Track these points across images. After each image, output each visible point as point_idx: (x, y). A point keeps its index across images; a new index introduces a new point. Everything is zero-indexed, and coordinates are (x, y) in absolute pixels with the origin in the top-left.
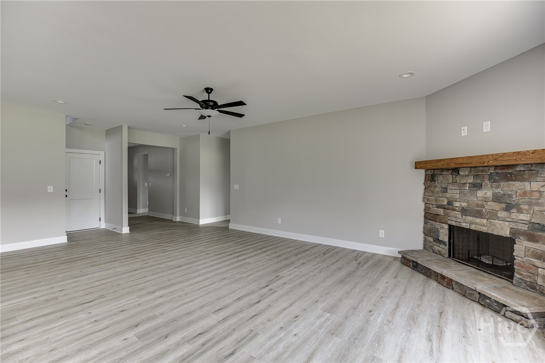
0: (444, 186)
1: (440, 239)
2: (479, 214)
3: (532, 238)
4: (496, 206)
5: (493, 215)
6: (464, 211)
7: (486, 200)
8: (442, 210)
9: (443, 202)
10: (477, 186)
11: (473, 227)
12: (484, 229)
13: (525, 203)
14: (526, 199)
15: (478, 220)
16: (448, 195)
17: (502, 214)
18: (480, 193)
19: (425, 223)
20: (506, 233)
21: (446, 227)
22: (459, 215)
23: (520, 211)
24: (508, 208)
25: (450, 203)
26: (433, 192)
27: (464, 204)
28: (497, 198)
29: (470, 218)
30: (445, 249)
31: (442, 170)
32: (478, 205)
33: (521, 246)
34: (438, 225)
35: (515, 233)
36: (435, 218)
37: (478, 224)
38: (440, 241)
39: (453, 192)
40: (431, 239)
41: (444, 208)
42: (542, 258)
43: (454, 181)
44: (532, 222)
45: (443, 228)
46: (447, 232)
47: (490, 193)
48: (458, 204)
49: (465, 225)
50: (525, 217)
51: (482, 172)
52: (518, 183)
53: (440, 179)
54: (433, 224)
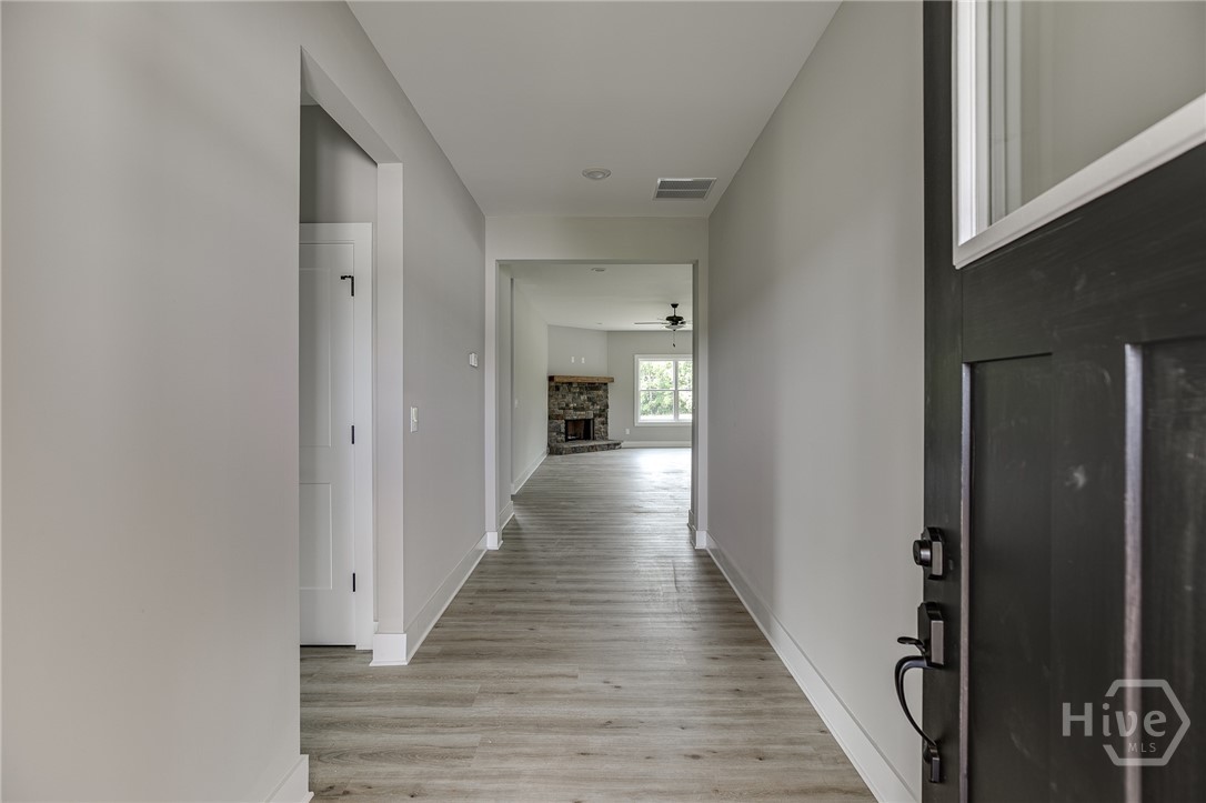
0: (564, 394)
1: (561, 431)
2: (583, 409)
3: (600, 416)
4: (590, 404)
5: (588, 408)
6: (575, 409)
7: (585, 401)
8: (562, 411)
9: (563, 405)
10: (582, 393)
11: (580, 417)
12: (584, 417)
13: (598, 401)
14: (599, 399)
15: (581, 413)
16: (566, 400)
17: (591, 408)
18: (582, 398)
19: (550, 423)
20: (592, 416)
21: (564, 421)
22: (572, 412)
23: (597, 405)
24: (593, 404)
25: (567, 405)
26: (556, 399)
27: (575, 405)
28: (589, 399)
30: (563, 437)
32: (581, 405)
33: (598, 420)
34: (559, 422)
35: (595, 415)
36: (558, 417)
37: (581, 415)
38: (560, 433)
39: (569, 398)
40: (555, 434)
41: (563, 409)
42: (603, 424)
43: (570, 391)
44: (600, 409)
45: (563, 423)
46: (564, 425)
47: (586, 397)
48: (571, 405)
49: (576, 418)
50: (599, 407)
51: (583, 385)
52: (595, 392)
53: (561, 389)
54: (555, 423)
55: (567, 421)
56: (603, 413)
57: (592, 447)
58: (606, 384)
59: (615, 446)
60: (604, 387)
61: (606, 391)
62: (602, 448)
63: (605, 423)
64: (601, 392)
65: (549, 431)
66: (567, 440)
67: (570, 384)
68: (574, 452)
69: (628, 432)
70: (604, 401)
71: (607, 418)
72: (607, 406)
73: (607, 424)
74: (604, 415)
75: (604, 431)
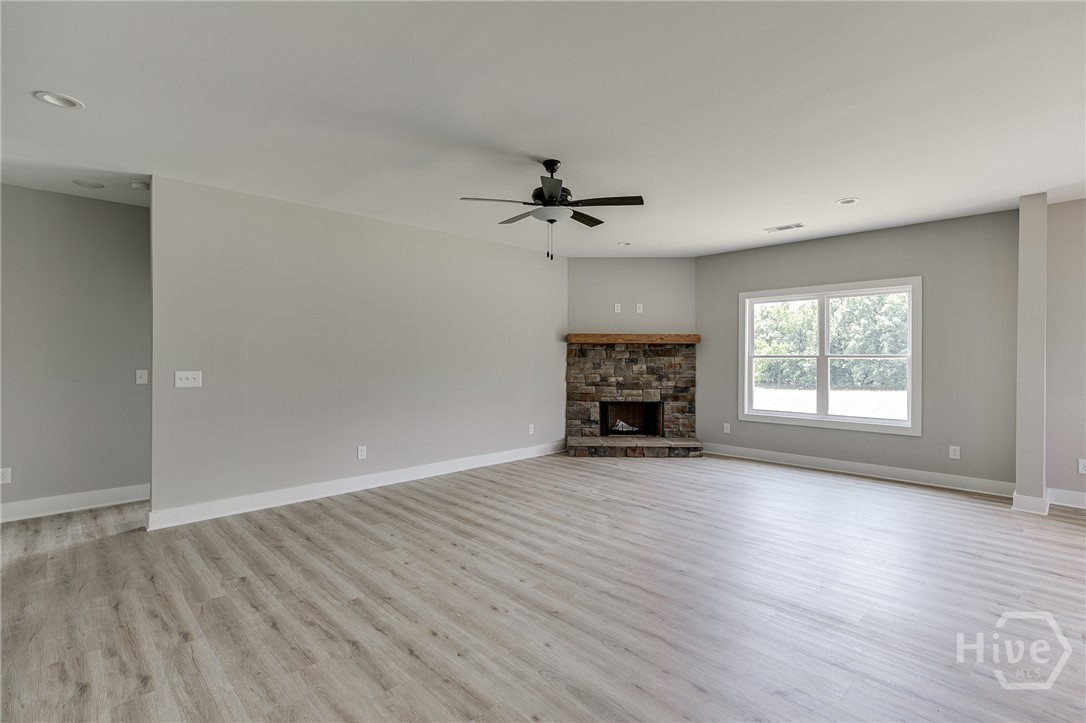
0: (597, 361)
1: (592, 419)
2: (636, 386)
3: (676, 398)
4: (652, 378)
5: (648, 385)
6: (620, 386)
7: (641, 373)
8: (594, 388)
9: (596, 378)
10: (635, 361)
11: (630, 399)
12: (640, 399)
13: (672, 373)
14: (672, 370)
15: (634, 392)
16: (601, 371)
17: (655, 384)
18: (636, 368)
19: (568, 405)
20: (657, 398)
21: (598, 404)
22: (613, 389)
23: (669, 380)
24: (660, 378)
25: (604, 379)
26: (582, 370)
27: (621, 379)
28: (651, 371)
29: (627, 392)
30: (596, 428)
31: (595, 345)
32: (634, 379)
33: (669, 406)
34: (587, 405)
35: (664, 398)
36: (585, 397)
37: (635, 395)
38: (590, 421)
39: (608, 368)
40: (579, 422)
41: (596, 385)
42: (682, 411)
43: (609, 357)
44: (676, 387)
45: (595, 406)
46: (598, 410)
47: (644, 367)
48: (613, 379)
49: (621, 399)
50: (671, 384)
51: (638, 348)
52: (666, 358)
53: (591, 354)
54: (580, 405)
55: (603, 405)
56: (685, 392)
57: (634, 449)
58: (692, 346)
59: (687, 452)
60: (685, 351)
61: (693, 357)
63: (689, 411)
64: (678, 360)
65: (568, 418)
66: (604, 433)
67: (610, 346)
68: (592, 454)
69: (727, 428)
70: (687, 374)
71: (692, 402)
72: (693, 383)
73: (692, 410)
74: (685, 397)
75: (684, 424)
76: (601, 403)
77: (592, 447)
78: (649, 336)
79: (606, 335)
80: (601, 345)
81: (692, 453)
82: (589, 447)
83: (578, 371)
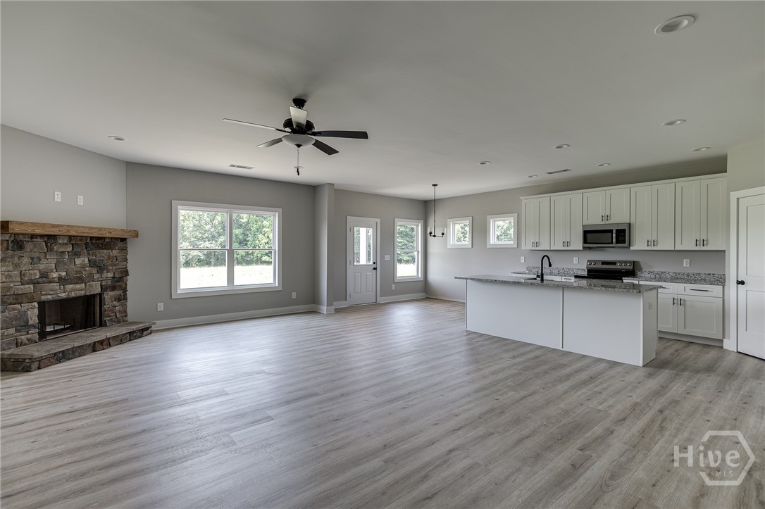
0: (36, 255)
1: (30, 323)
2: (80, 280)
3: (113, 288)
4: (94, 271)
5: (90, 278)
6: (61, 280)
7: (83, 267)
8: (32, 286)
9: (36, 275)
10: (78, 255)
11: (73, 294)
12: (83, 293)
13: (110, 265)
14: (110, 262)
15: (78, 286)
16: (41, 267)
17: (96, 276)
18: (78, 261)
19: (3, 311)
20: (98, 290)
21: (36, 305)
22: (56, 286)
23: (108, 271)
24: (101, 270)
25: (44, 275)
26: (16, 266)
27: (64, 274)
28: (92, 264)
29: (69, 287)
30: (34, 333)
31: (33, 236)
32: (77, 272)
33: (108, 296)
34: (25, 306)
35: (104, 289)
36: (19, 298)
37: (76, 290)
38: (26, 326)
39: (48, 263)
40: (12, 331)
41: (34, 282)
42: (119, 300)
43: (50, 250)
44: (114, 277)
45: (33, 308)
46: (36, 311)
47: (86, 260)
48: (55, 275)
49: (63, 295)
50: (110, 275)
51: (81, 240)
52: (105, 251)
53: (29, 246)
54: (14, 309)
55: (42, 305)
56: (119, 282)
57: (101, 342)
58: (123, 240)
59: (142, 332)
60: (120, 244)
61: (124, 250)
62: (120, 340)
63: (122, 298)
64: (115, 252)
66: (43, 335)
67: (51, 239)
68: (59, 361)
69: (161, 307)
70: (121, 265)
71: (125, 291)
72: (126, 273)
73: (125, 299)
74: (120, 286)
75: (120, 311)
76: (39, 303)
77: (60, 352)
78: (100, 229)
79: (58, 226)
80: (42, 236)
81: (145, 333)
82: (55, 354)
83: (11, 268)
